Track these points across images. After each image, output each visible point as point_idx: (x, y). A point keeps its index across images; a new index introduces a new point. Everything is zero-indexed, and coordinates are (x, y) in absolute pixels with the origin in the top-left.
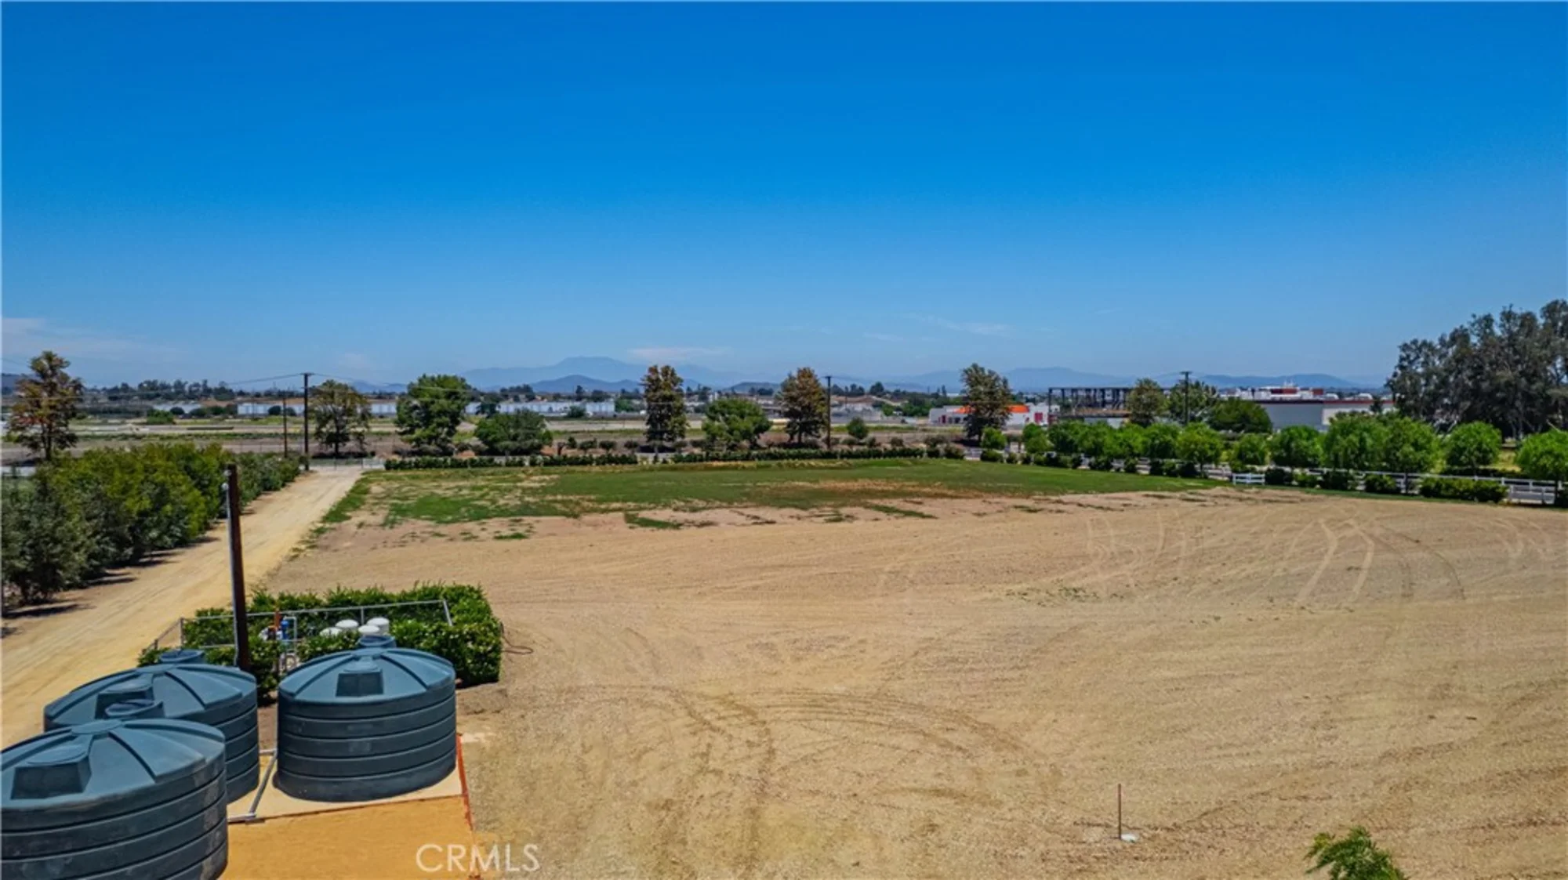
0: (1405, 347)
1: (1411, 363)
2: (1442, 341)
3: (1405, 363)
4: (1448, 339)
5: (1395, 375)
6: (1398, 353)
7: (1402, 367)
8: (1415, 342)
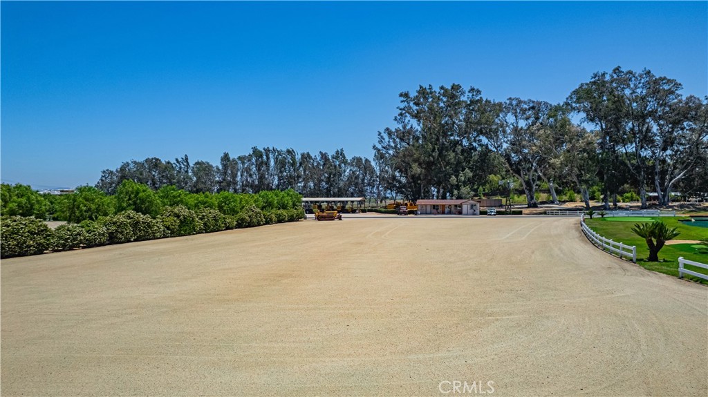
0: (104, 172)
1: (106, 178)
2: (117, 171)
3: (104, 179)
4: (119, 170)
5: (98, 183)
6: (101, 174)
7: (102, 180)
8: (107, 170)
